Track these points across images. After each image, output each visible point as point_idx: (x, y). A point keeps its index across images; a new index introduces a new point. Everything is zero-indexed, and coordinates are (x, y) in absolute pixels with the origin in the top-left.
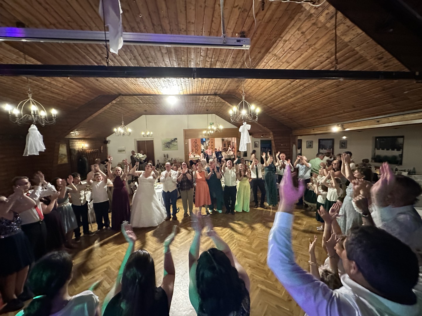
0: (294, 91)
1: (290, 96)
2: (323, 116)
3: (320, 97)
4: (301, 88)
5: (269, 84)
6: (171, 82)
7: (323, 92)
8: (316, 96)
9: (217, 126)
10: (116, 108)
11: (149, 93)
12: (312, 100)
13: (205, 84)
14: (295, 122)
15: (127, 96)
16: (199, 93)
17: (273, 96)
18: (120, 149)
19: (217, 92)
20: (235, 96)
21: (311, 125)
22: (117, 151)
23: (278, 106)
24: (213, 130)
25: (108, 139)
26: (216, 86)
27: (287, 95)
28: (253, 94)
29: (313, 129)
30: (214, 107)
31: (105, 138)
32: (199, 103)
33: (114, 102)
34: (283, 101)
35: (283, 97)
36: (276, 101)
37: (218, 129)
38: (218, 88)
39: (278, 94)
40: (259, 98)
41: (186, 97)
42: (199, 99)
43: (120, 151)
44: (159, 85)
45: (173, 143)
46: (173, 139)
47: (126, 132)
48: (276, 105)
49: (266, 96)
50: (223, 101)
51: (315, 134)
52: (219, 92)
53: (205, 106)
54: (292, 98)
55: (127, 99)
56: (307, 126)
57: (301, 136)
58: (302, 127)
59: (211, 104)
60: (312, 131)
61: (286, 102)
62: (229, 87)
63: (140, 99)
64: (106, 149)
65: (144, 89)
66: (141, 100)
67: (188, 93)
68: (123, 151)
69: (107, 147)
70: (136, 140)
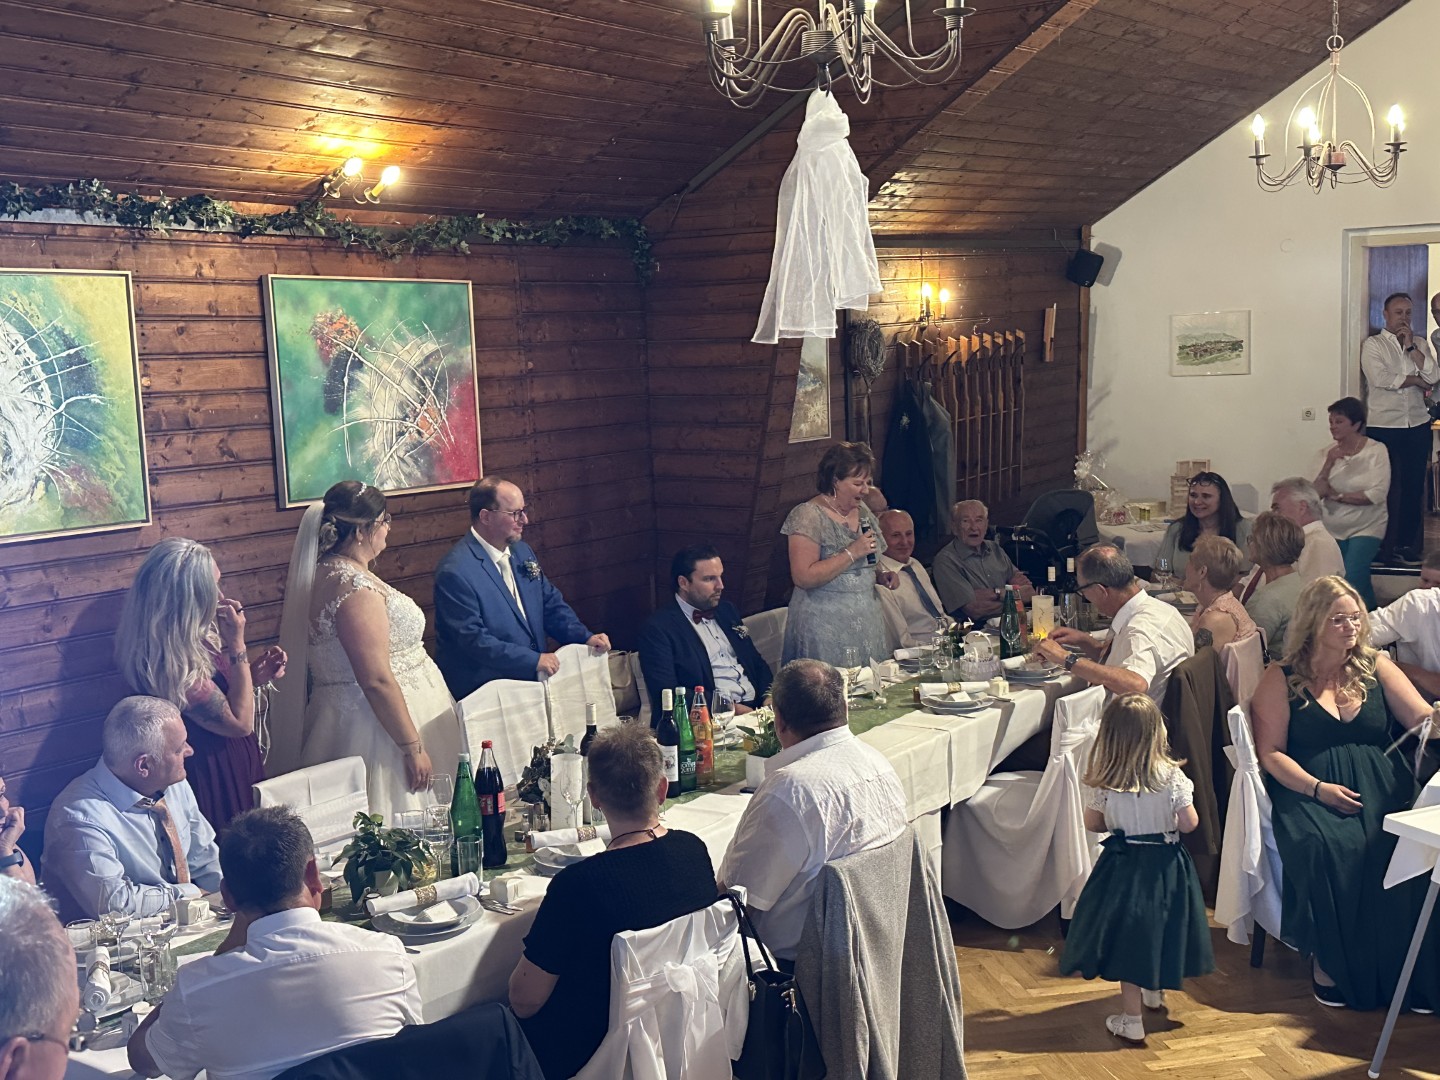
18: (1200, 336)
22: (1167, 351)
25: (1102, 234)
31: (1080, 234)
43: (1198, 352)
64: (1079, 331)
68: (1228, 353)
69: (1092, 311)
70: (1364, 239)
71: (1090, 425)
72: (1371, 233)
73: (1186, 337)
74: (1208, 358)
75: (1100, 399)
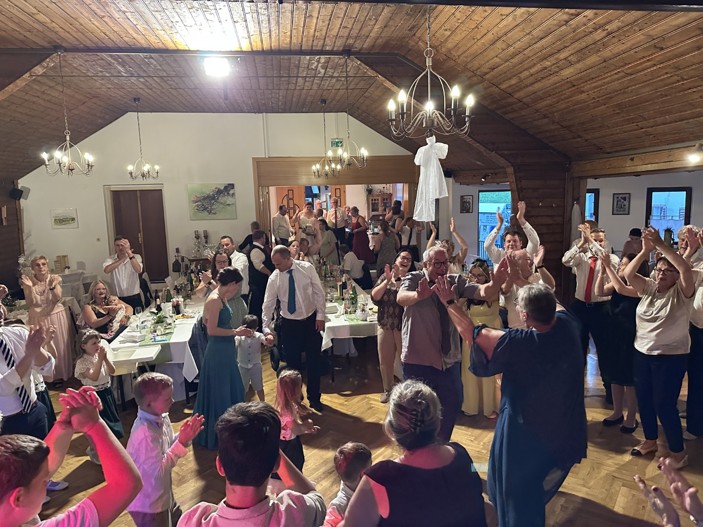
0: (577, 46)
1: (565, 59)
2: (659, 120)
3: (653, 62)
4: (599, 35)
5: (504, 23)
6: (214, 11)
7: (662, 49)
8: (640, 59)
9: (353, 149)
10: (44, 88)
11: (145, 46)
12: (629, 71)
13: (315, 21)
14: (580, 137)
15: (80, 54)
16: (297, 48)
17: (515, 60)
18: (60, 216)
19: (352, 46)
20: (404, 57)
21: (625, 147)
22: (50, 221)
23: (531, 89)
24: (340, 160)
25: (22, 183)
26: (350, 26)
27: (556, 56)
28: (459, 54)
29: (632, 159)
30: (342, 92)
31: (14, 183)
32: (298, 77)
33: (39, 70)
34: (547, 73)
35: (547, 63)
36: (526, 73)
37: (356, 157)
38: (354, 33)
39: (531, 54)
40: (476, 63)
41: (258, 58)
42: (298, 67)
43: (61, 221)
44: (178, 19)
45: (222, 199)
46: (222, 188)
47: (80, 164)
48: (527, 86)
49: (497, 60)
50: (371, 73)
51: (637, 174)
52: (358, 46)
53: (315, 87)
54: (571, 64)
55: (77, 60)
56: (614, 150)
57: (596, 177)
58: (600, 151)
59: (334, 80)
60: (629, 163)
61: (554, 79)
62: (386, 29)
63: (119, 63)
64: (16, 216)
65: (131, 32)
66: (124, 66)
67: (266, 46)
68: (71, 221)
69: (22, 208)
70: (110, 188)
71: (25, 246)
72: (112, 186)
73: (56, 217)
74: (64, 223)
75: (28, 237)
